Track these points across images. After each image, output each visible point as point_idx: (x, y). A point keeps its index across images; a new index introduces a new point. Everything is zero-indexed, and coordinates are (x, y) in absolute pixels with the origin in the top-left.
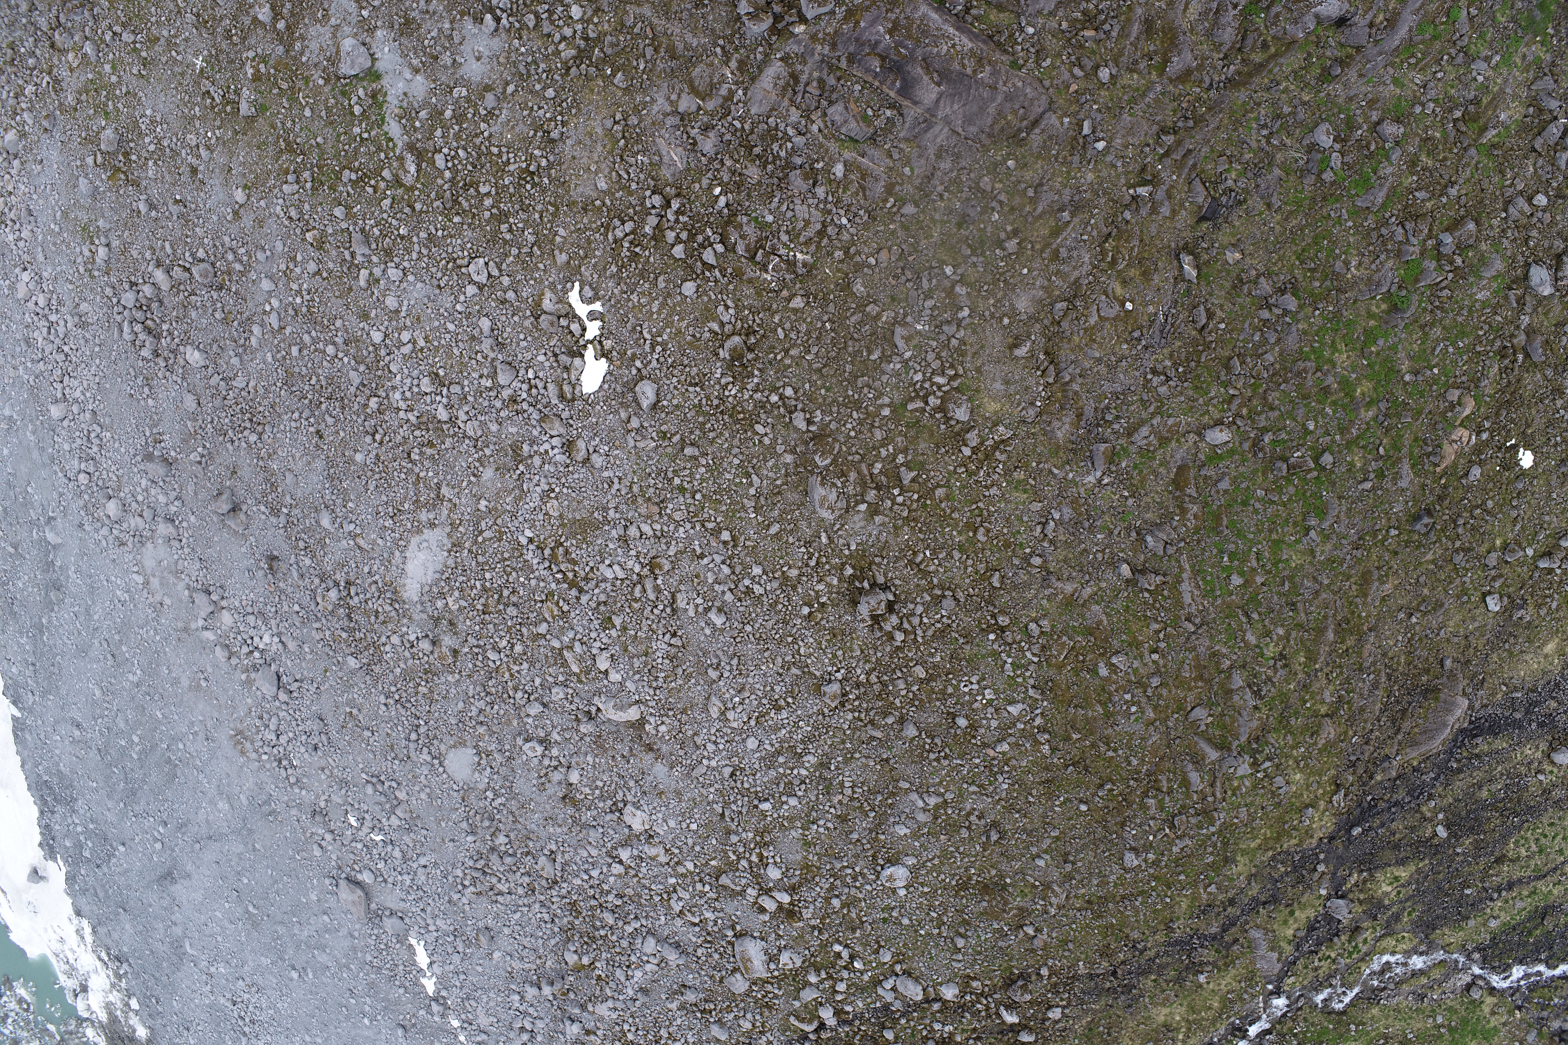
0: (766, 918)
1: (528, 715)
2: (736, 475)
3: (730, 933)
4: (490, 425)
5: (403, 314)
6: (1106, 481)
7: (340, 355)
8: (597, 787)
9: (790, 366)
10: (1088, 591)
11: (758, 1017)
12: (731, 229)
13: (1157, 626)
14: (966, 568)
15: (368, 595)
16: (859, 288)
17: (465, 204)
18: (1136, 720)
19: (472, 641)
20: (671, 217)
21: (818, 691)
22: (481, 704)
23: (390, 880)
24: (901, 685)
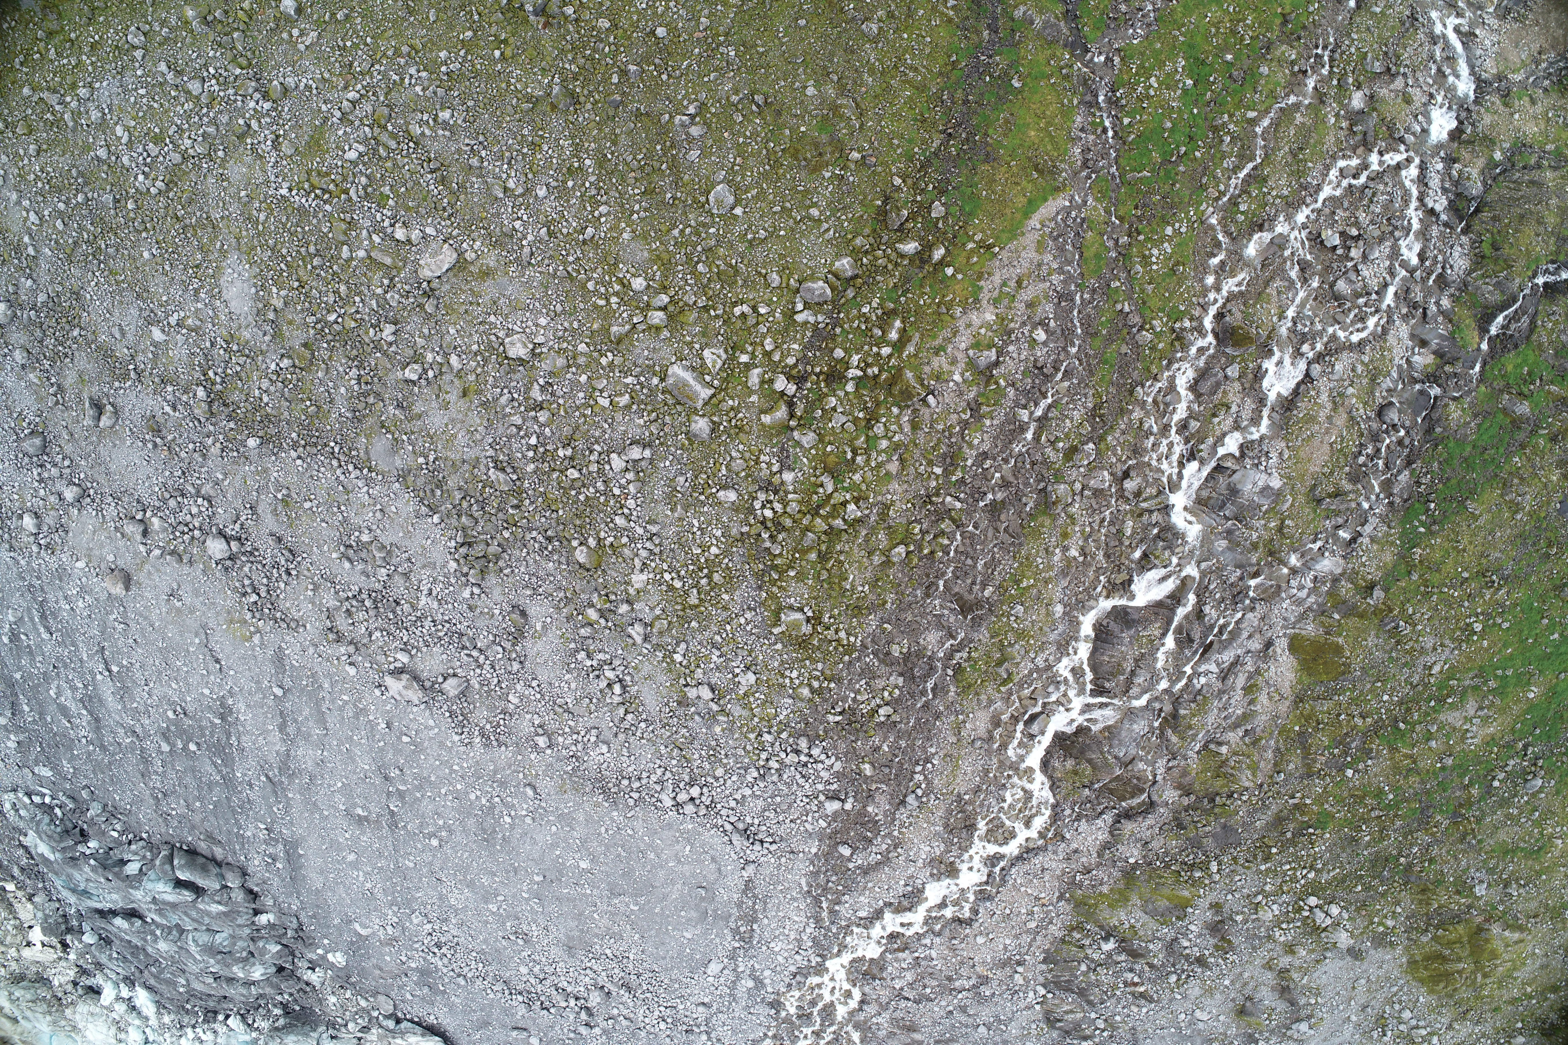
4: (209, 130)
8: (476, 354)
15: (223, 365)
21: (554, 108)
23: (421, 644)
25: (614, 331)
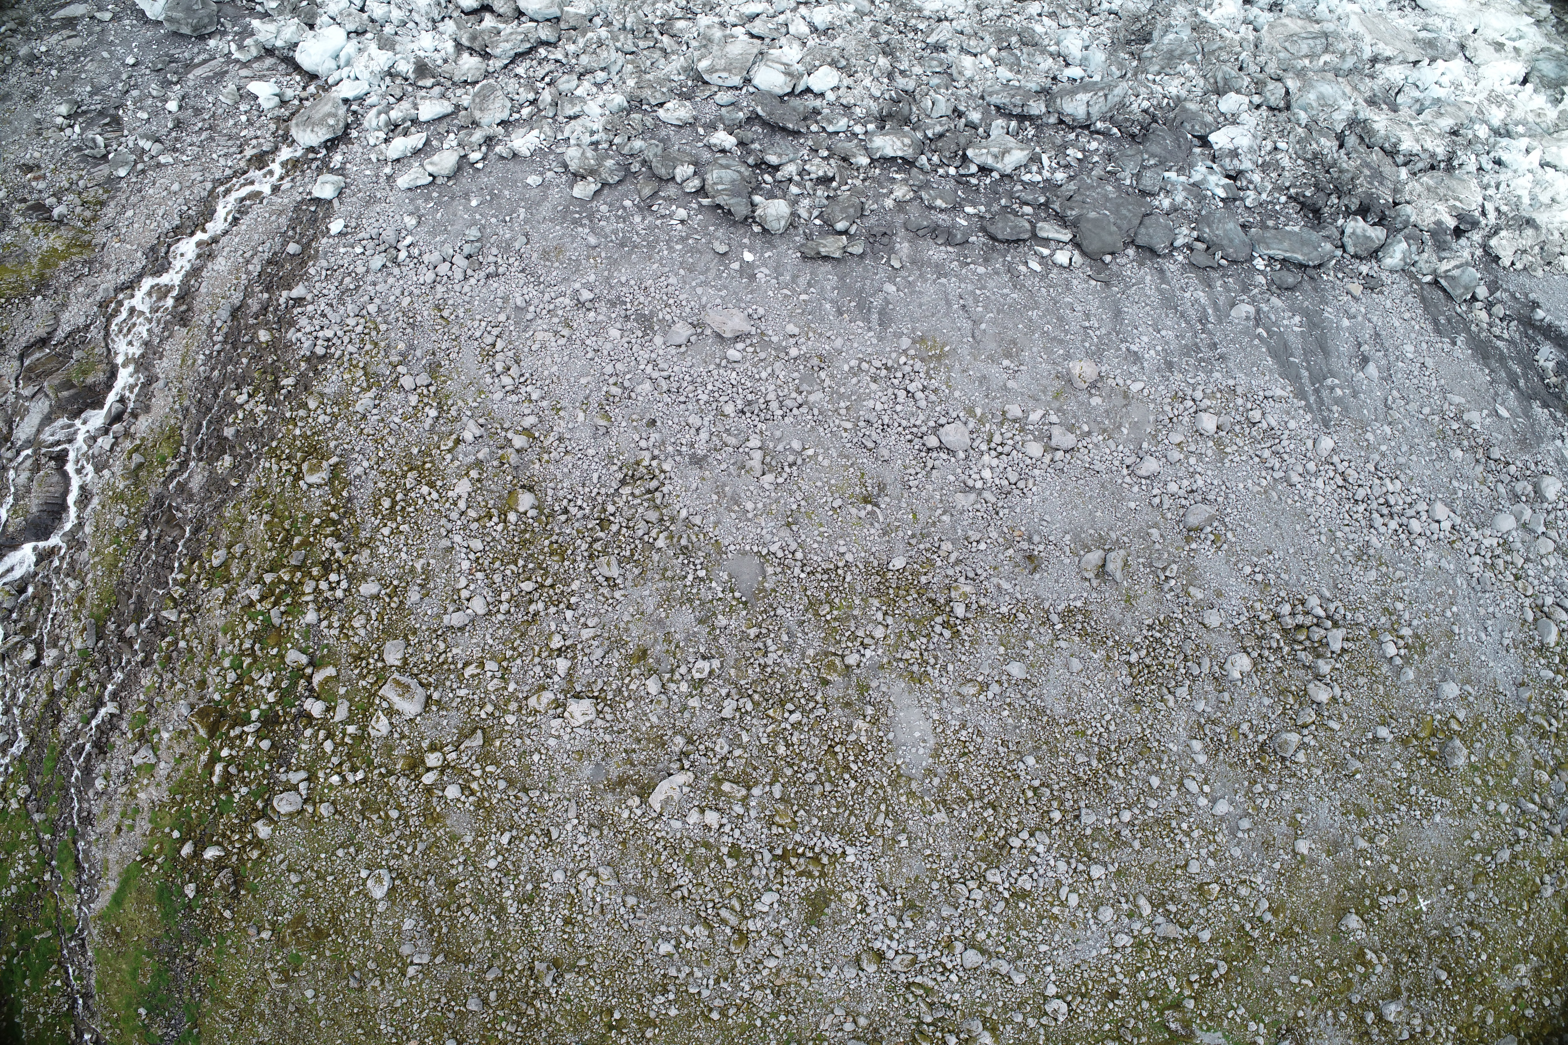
0: (425, 745)
1: (728, 695)
3: (436, 696)
5: (1089, 915)
7: (1115, 820)
8: (630, 698)
11: (356, 640)
15: (931, 646)
19: (821, 710)
22: (771, 658)
25: (477, 740)
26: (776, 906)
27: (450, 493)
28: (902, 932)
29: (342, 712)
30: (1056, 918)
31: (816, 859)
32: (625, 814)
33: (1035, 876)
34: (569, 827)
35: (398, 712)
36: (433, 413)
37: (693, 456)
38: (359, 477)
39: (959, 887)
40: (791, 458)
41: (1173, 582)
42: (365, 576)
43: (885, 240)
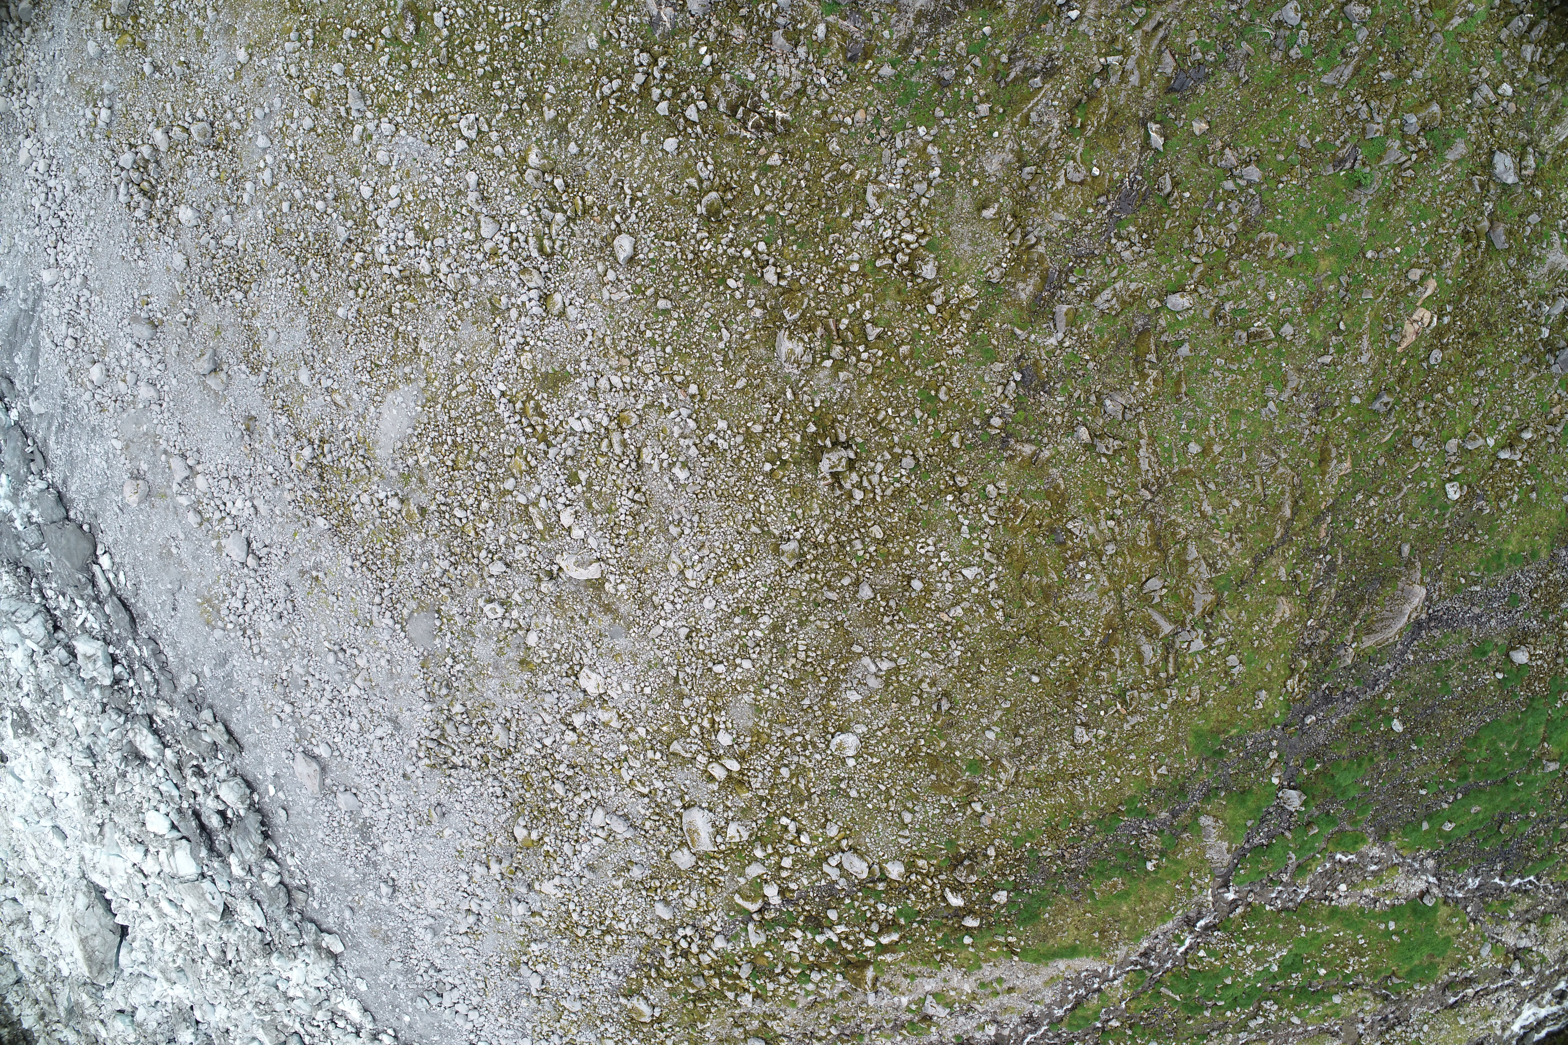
0: (715, 787)
1: (491, 576)
2: (705, 329)
3: (678, 803)
4: (470, 277)
5: (393, 169)
6: (1067, 344)
7: (330, 211)
8: (554, 650)
9: (763, 222)
10: (1046, 454)
11: (703, 895)
12: (713, 86)
13: (1112, 492)
14: (927, 426)
15: (341, 453)
16: (834, 146)
17: (460, 61)
18: (1090, 588)
19: (440, 498)
20: (657, 74)
21: (777, 551)
22: (445, 564)
23: (346, 755)
24: (858, 545)
25: (676, 747)
26: (576, 415)
27: (560, 895)
28: (513, 300)
29: (754, 870)
30: (414, 192)
31: (523, 413)
32: (622, 587)
33: (401, 236)
34: (670, 624)
35: (714, 825)
36: (534, 946)
37: (395, 728)
38: (616, 972)
39: (452, 286)
40: (341, 655)
41: (186, 310)
42: (662, 921)
43: (192, 698)
